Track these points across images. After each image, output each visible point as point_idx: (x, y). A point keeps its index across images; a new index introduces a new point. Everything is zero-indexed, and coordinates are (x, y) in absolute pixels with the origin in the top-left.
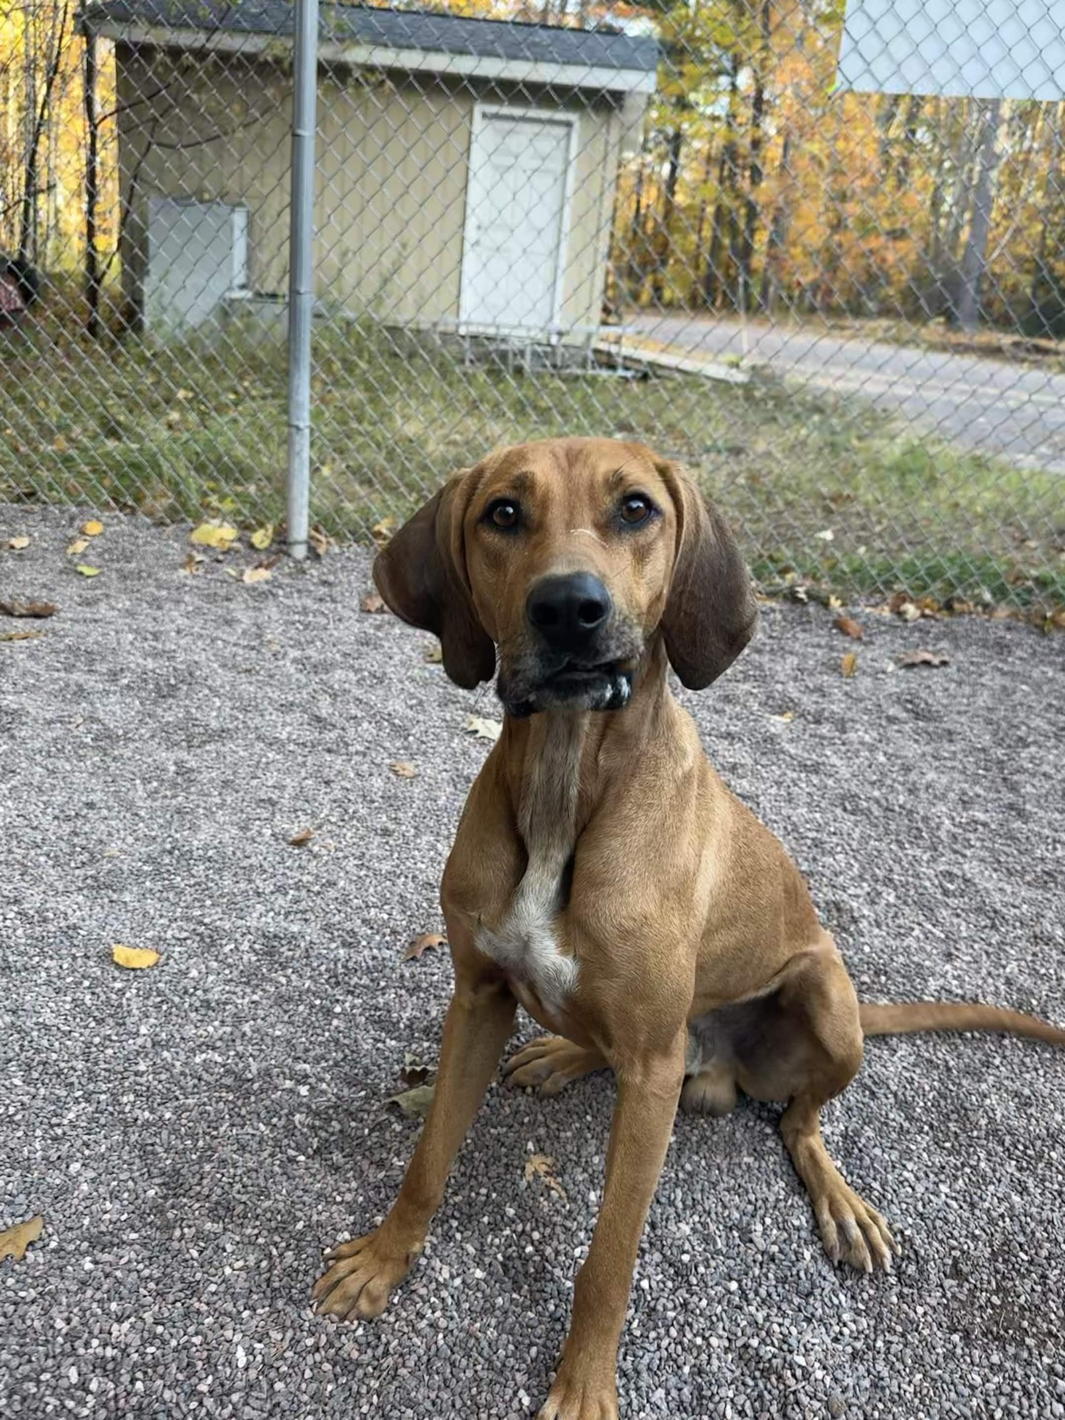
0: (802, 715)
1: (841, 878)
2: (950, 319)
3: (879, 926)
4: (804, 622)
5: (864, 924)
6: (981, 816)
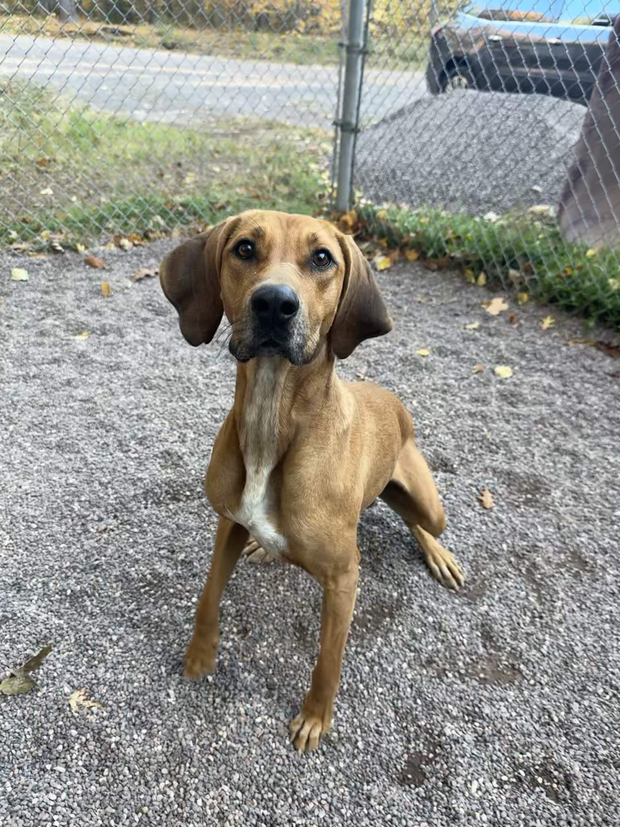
0: (93, 332)
1: (162, 434)
2: (59, 13)
3: (193, 454)
4: (65, 265)
5: (186, 458)
6: (215, 368)
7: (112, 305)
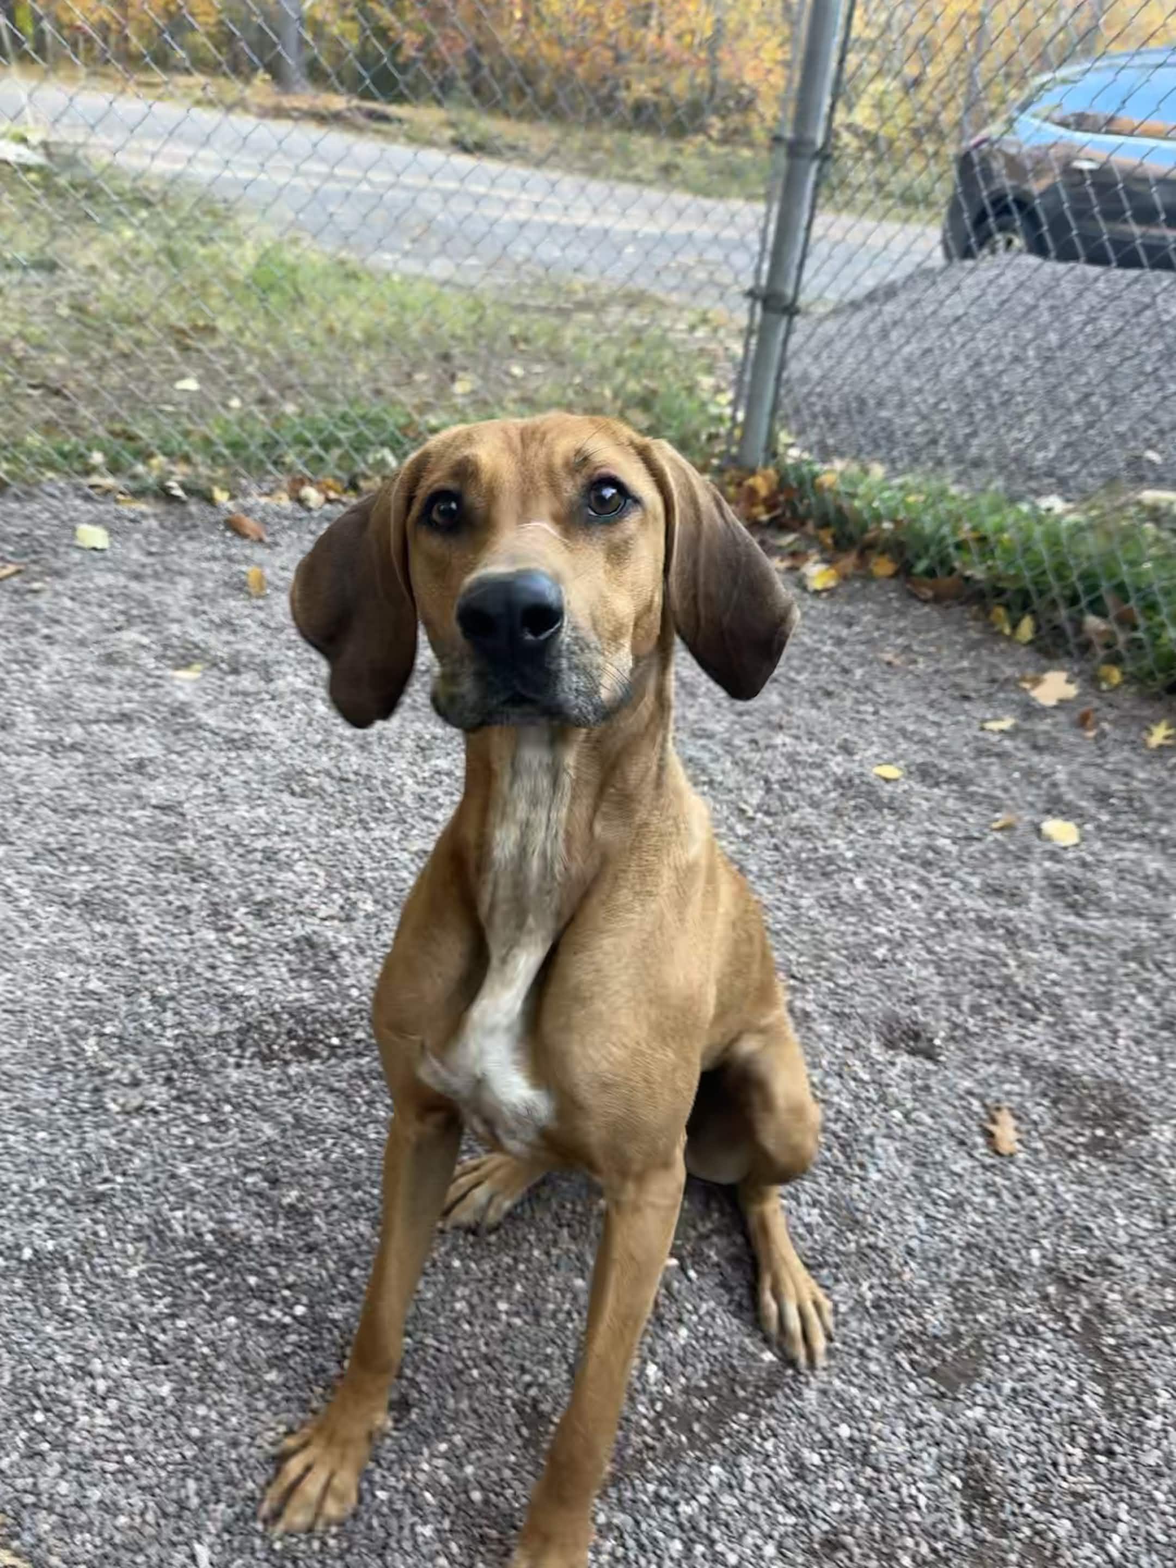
0: (215, 665)
2: (278, 75)
3: (362, 951)
4: (187, 527)
7: (261, 615)
